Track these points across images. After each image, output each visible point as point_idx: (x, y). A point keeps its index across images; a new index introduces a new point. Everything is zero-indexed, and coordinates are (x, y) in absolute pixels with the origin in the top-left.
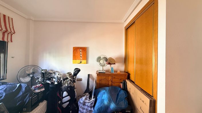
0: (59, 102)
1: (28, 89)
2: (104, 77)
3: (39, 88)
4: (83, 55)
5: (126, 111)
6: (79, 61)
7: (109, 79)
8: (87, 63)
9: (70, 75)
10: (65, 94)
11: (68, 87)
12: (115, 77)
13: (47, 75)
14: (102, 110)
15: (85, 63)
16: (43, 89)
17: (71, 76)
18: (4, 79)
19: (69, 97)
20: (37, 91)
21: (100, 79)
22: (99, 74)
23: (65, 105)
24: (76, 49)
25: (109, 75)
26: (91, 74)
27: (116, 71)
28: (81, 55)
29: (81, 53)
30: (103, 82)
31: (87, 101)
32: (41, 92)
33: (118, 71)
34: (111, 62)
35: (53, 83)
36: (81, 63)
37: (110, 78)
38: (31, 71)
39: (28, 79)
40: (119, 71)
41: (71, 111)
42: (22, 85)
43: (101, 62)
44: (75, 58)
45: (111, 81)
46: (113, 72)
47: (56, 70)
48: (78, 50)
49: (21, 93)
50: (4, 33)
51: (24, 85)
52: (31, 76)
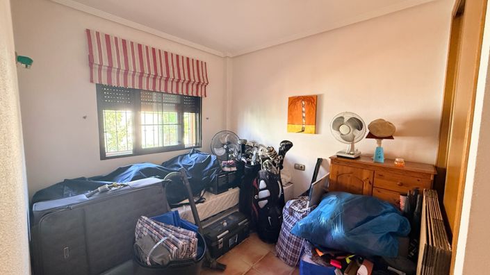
0: (256, 197)
1: (217, 164)
2: (350, 169)
3: (229, 166)
4: (308, 113)
5: (389, 268)
6: (299, 127)
7: (365, 178)
8: (316, 132)
9: (271, 151)
10: (262, 184)
11: (267, 173)
12: (382, 173)
13: (245, 148)
14: (312, 230)
15: (311, 133)
16: (234, 169)
17: (273, 153)
18: (199, 147)
19: (267, 191)
20: (226, 169)
21: (338, 172)
22: (338, 160)
23: (262, 204)
24: (294, 101)
25: (366, 166)
26: (326, 160)
27: (393, 158)
28: (304, 115)
29: (304, 109)
30: (347, 181)
31: (296, 209)
32: (231, 172)
33: (397, 160)
34: (378, 131)
35: (249, 163)
36: (303, 131)
37: (366, 174)
38: (226, 141)
39: (222, 152)
40: (402, 160)
41: (269, 218)
42: (212, 156)
43: (344, 129)
44: (292, 119)
45: (370, 183)
46: (382, 161)
47: (260, 143)
48: (299, 103)
49: (209, 167)
50: (197, 85)
51: (214, 158)
52: (225, 147)
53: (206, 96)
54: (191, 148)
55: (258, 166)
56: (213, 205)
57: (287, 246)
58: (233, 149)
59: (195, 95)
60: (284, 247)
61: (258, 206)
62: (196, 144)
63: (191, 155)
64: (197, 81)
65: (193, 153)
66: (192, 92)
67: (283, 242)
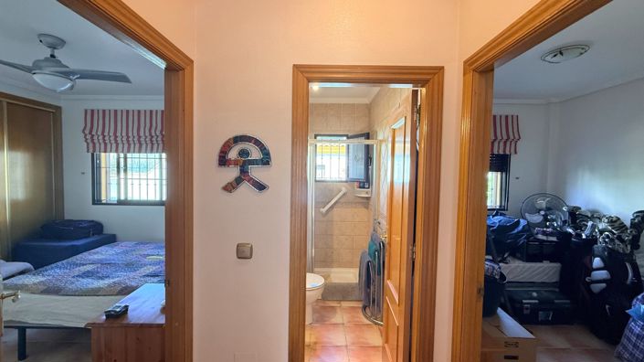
0: (587, 278)
1: (527, 230)
3: (546, 234)
9: (612, 222)
10: (597, 262)
11: (604, 249)
13: (576, 217)
16: (554, 239)
18: (504, 210)
19: (605, 271)
20: (540, 237)
23: (597, 288)
32: (548, 241)
35: (579, 235)
38: (544, 206)
39: (537, 218)
41: (607, 307)
42: (522, 221)
49: (516, 231)
50: (505, 143)
51: (523, 222)
52: (542, 213)
53: (516, 153)
54: (493, 210)
55: (592, 240)
56: (519, 270)
57: (635, 345)
58: (554, 217)
59: (501, 152)
60: (630, 347)
61: (590, 291)
62: (500, 206)
63: (493, 216)
64: (505, 137)
65: (496, 215)
66: (499, 150)
67: (629, 340)
